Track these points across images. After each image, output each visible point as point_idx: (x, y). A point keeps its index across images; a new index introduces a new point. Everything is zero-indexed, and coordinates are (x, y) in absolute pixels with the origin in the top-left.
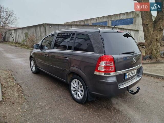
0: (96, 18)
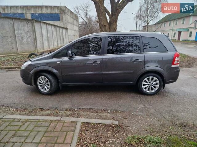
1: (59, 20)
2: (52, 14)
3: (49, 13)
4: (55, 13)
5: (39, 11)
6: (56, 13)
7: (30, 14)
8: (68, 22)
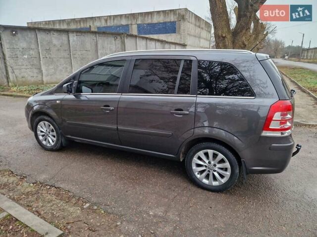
0: (105, 18)
1: (175, 33)
2: (165, 23)
3: (161, 22)
4: (170, 22)
5: (148, 20)
6: (172, 21)
7: (136, 25)
8: (188, 34)
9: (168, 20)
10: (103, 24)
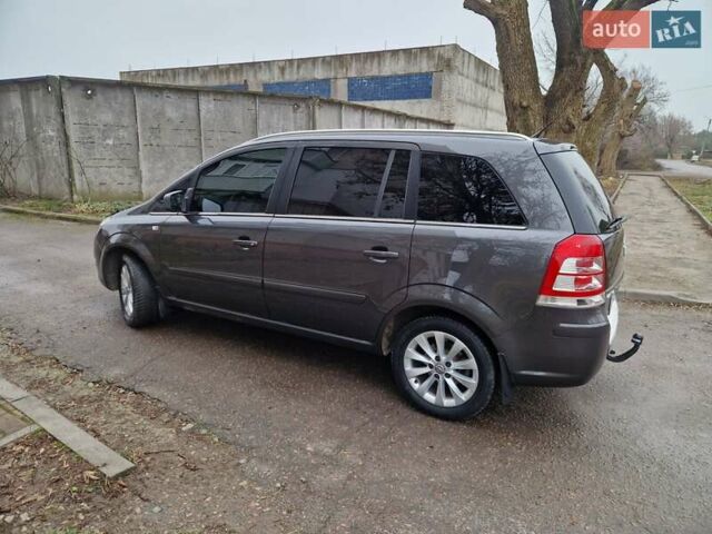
0: (281, 64)
1: (430, 97)
2: (408, 76)
3: (400, 73)
4: (421, 74)
5: (373, 70)
6: (423, 71)
7: (346, 81)
8: (459, 101)
9: (414, 69)
10: (276, 77)
